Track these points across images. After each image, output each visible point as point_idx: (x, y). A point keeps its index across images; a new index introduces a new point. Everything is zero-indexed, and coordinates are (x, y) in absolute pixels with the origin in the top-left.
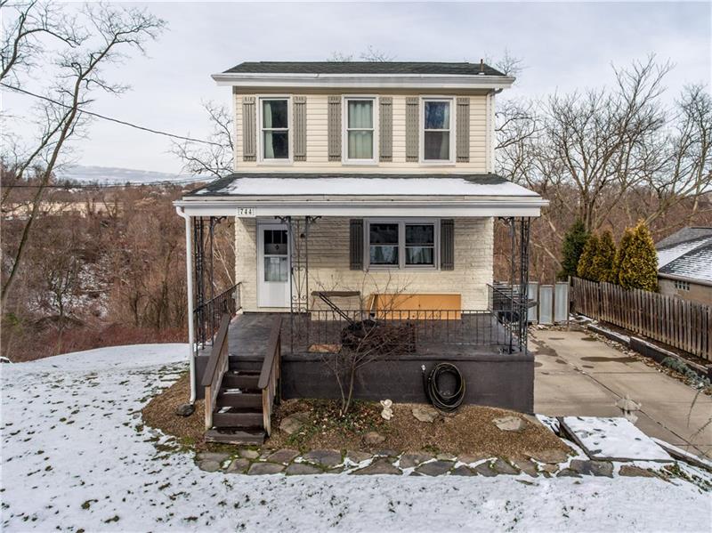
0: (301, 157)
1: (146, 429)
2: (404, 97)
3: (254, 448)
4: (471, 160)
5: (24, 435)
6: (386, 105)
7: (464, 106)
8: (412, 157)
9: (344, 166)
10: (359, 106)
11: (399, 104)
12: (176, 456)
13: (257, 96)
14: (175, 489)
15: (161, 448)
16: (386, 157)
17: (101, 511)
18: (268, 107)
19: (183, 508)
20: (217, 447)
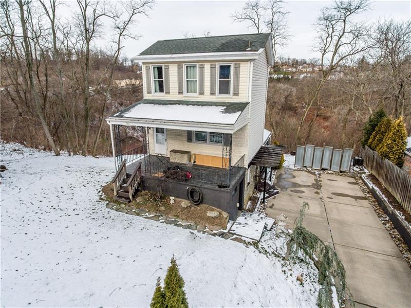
0: (168, 93)
1: (101, 192)
2: (210, 63)
3: (125, 204)
4: (240, 95)
5: (72, 188)
6: (202, 68)
7: (237, 68)
8: (213, 93)
9: (184, 97)
10: (192, 68)
11: (207, 67)
12: (103, 202)
13: (151, 65)
14: (95, 211)
15: (101, 199)
16: (202, 93)
17: (76, 212)
18: (156, 69)
19: (94, 216)
20: (116, 202)
